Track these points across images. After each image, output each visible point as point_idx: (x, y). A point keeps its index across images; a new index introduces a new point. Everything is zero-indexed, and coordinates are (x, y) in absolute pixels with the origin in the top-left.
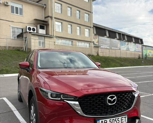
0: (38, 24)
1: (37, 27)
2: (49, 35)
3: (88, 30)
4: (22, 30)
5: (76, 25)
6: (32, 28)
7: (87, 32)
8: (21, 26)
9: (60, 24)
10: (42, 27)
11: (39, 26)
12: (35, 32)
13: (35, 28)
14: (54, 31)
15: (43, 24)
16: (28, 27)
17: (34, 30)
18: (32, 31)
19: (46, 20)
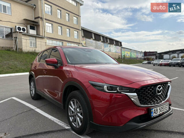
0: (28, 24)
1: (27, 27)
2: (40, 35)
3: (77, 32)
4: (11, 29)
5: (66, 27)
6: (22, 28)
7: (76, 34)
8: (10, 25)
9: (50, 25)
10: (32, 28)
11: (29, 26)
12: (26, 32)
13: (25, 28)
14: (44, 31)
15: (33, 25)
16: (17, 27)
17: (24, 30)
18: (21, 31)
19: (36, 20)
